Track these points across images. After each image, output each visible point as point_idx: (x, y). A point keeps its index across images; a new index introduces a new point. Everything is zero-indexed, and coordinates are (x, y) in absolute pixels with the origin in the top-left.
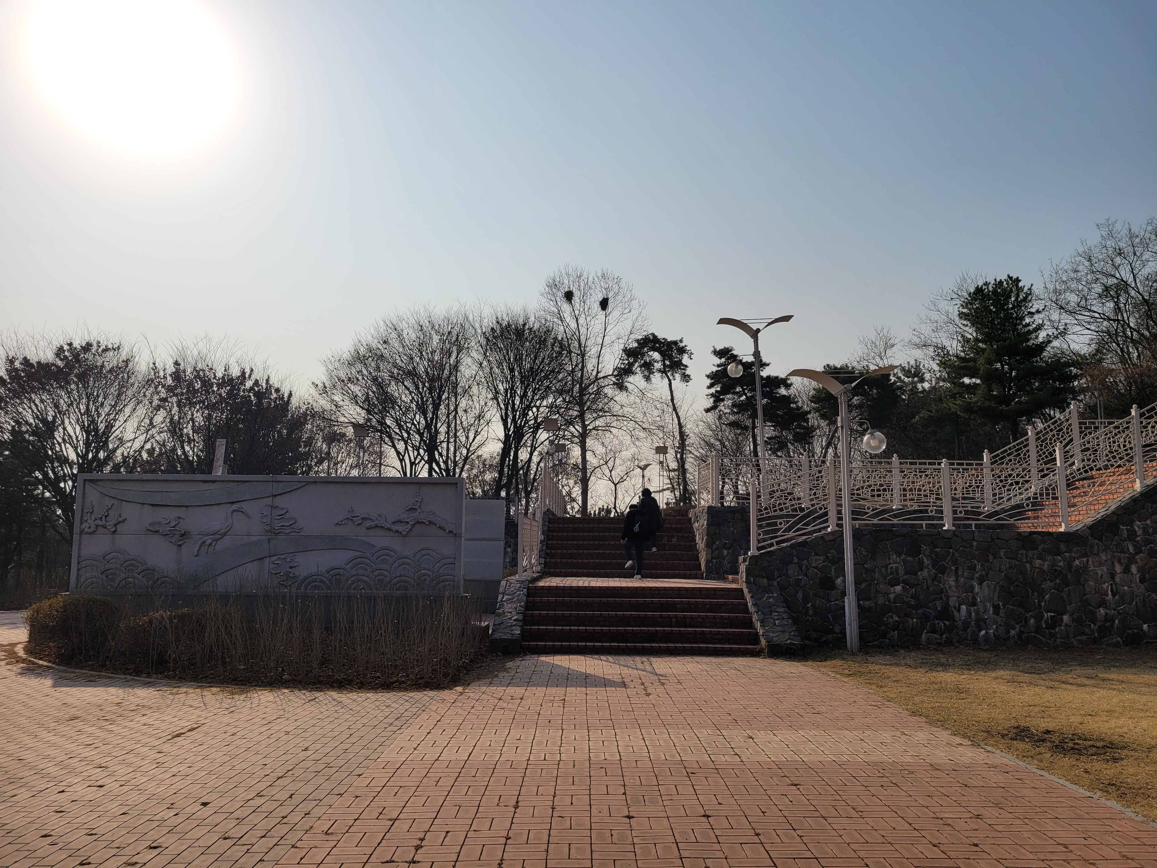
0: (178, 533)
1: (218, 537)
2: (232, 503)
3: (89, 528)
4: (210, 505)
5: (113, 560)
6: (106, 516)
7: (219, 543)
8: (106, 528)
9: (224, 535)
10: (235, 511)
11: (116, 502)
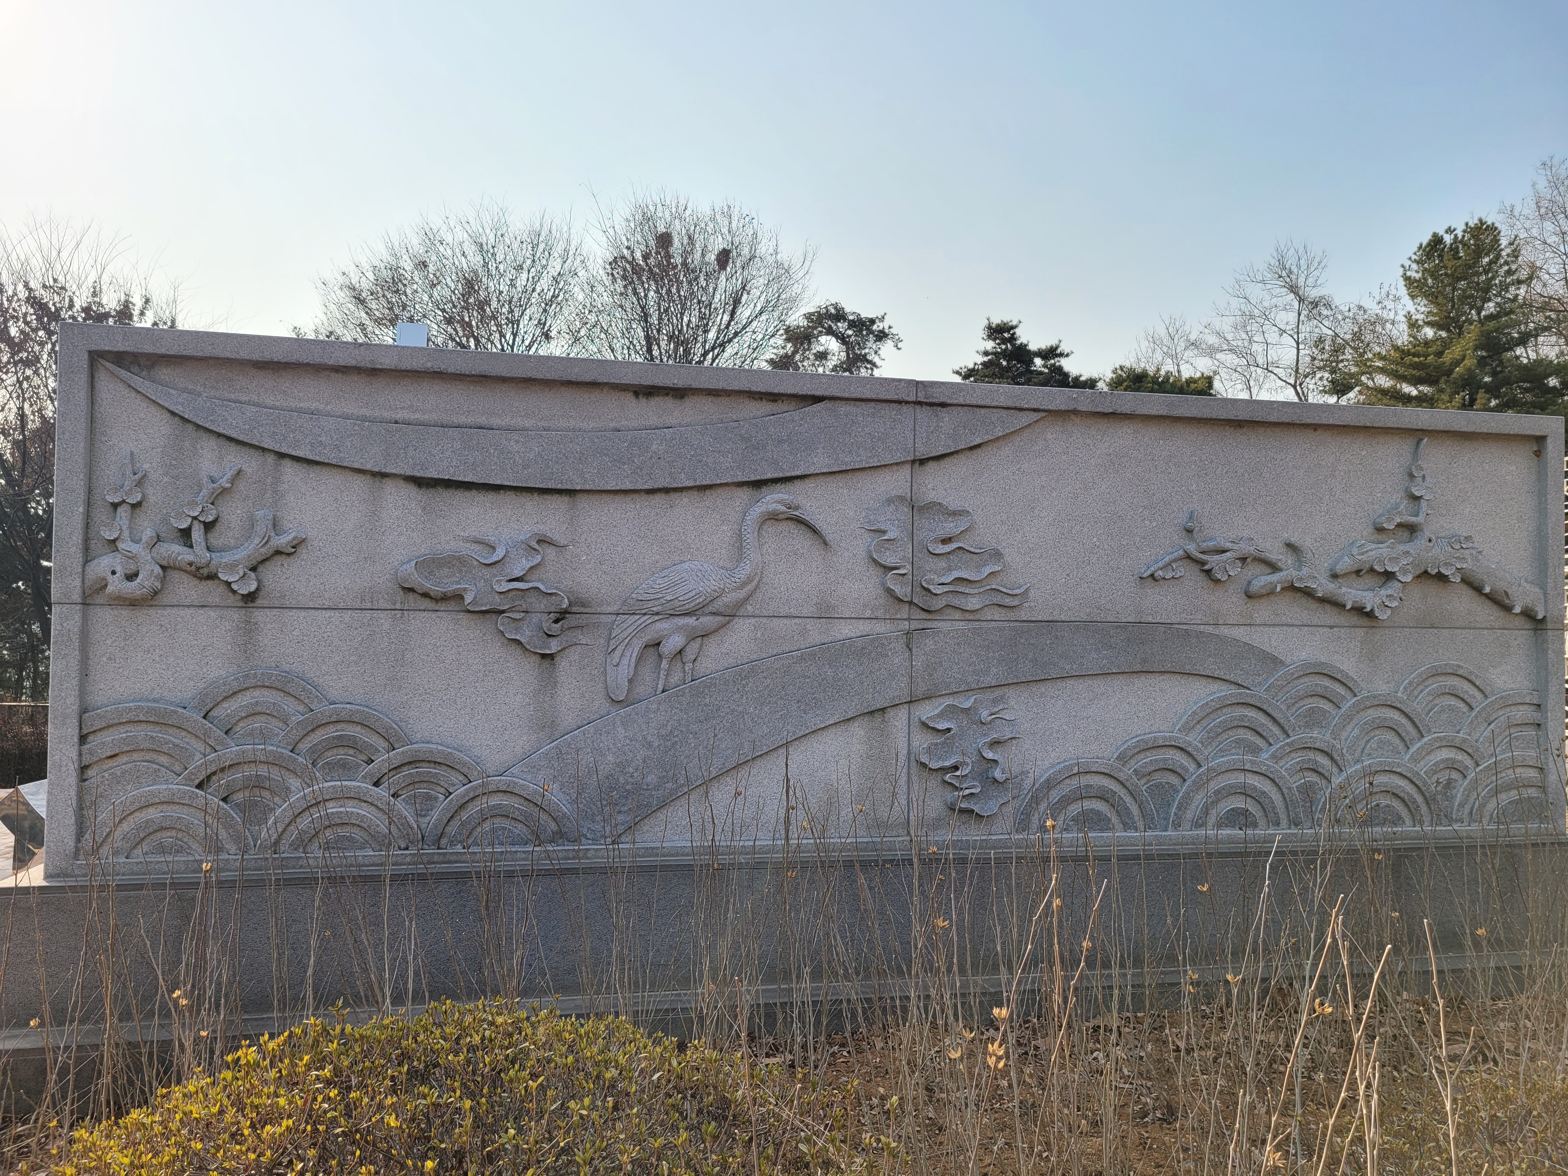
0: (542, 604)
1: (708, 621)
2: (758, 484)
3: (131, 577)
4: (667, 491)
5: (257, 723)
6: (209, 526)
7: (712, 647)
8: (212, 577)
9: (730, 615)
10: (773, 517)
11: (250, 463)
